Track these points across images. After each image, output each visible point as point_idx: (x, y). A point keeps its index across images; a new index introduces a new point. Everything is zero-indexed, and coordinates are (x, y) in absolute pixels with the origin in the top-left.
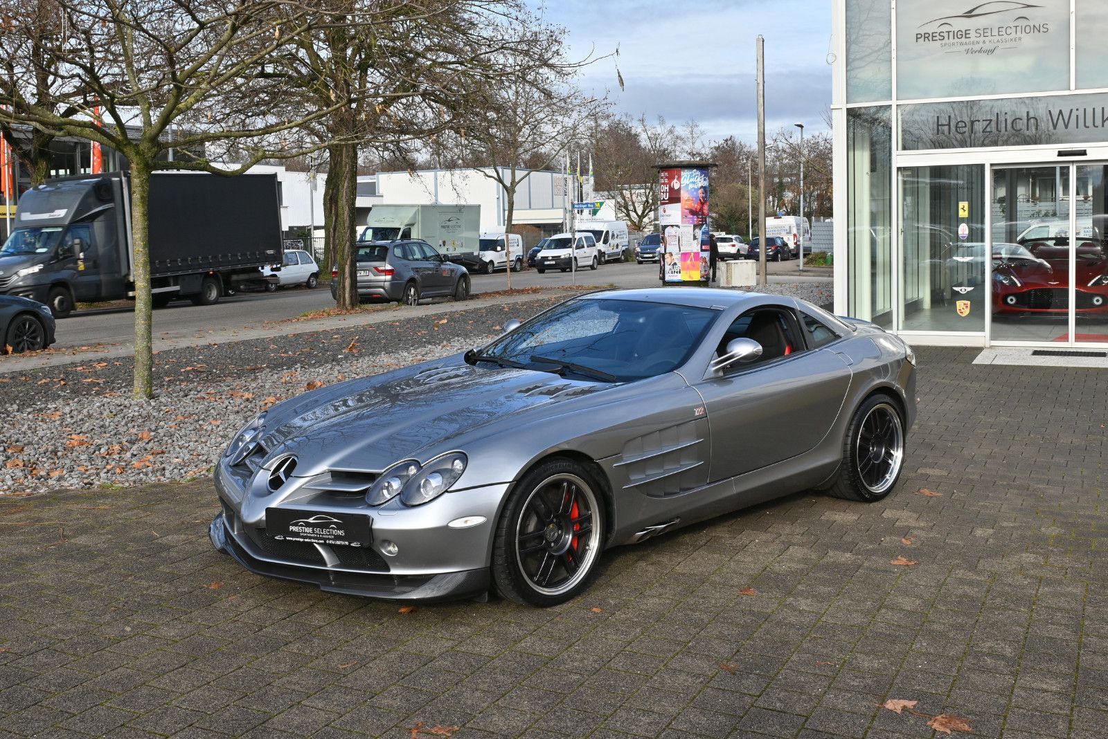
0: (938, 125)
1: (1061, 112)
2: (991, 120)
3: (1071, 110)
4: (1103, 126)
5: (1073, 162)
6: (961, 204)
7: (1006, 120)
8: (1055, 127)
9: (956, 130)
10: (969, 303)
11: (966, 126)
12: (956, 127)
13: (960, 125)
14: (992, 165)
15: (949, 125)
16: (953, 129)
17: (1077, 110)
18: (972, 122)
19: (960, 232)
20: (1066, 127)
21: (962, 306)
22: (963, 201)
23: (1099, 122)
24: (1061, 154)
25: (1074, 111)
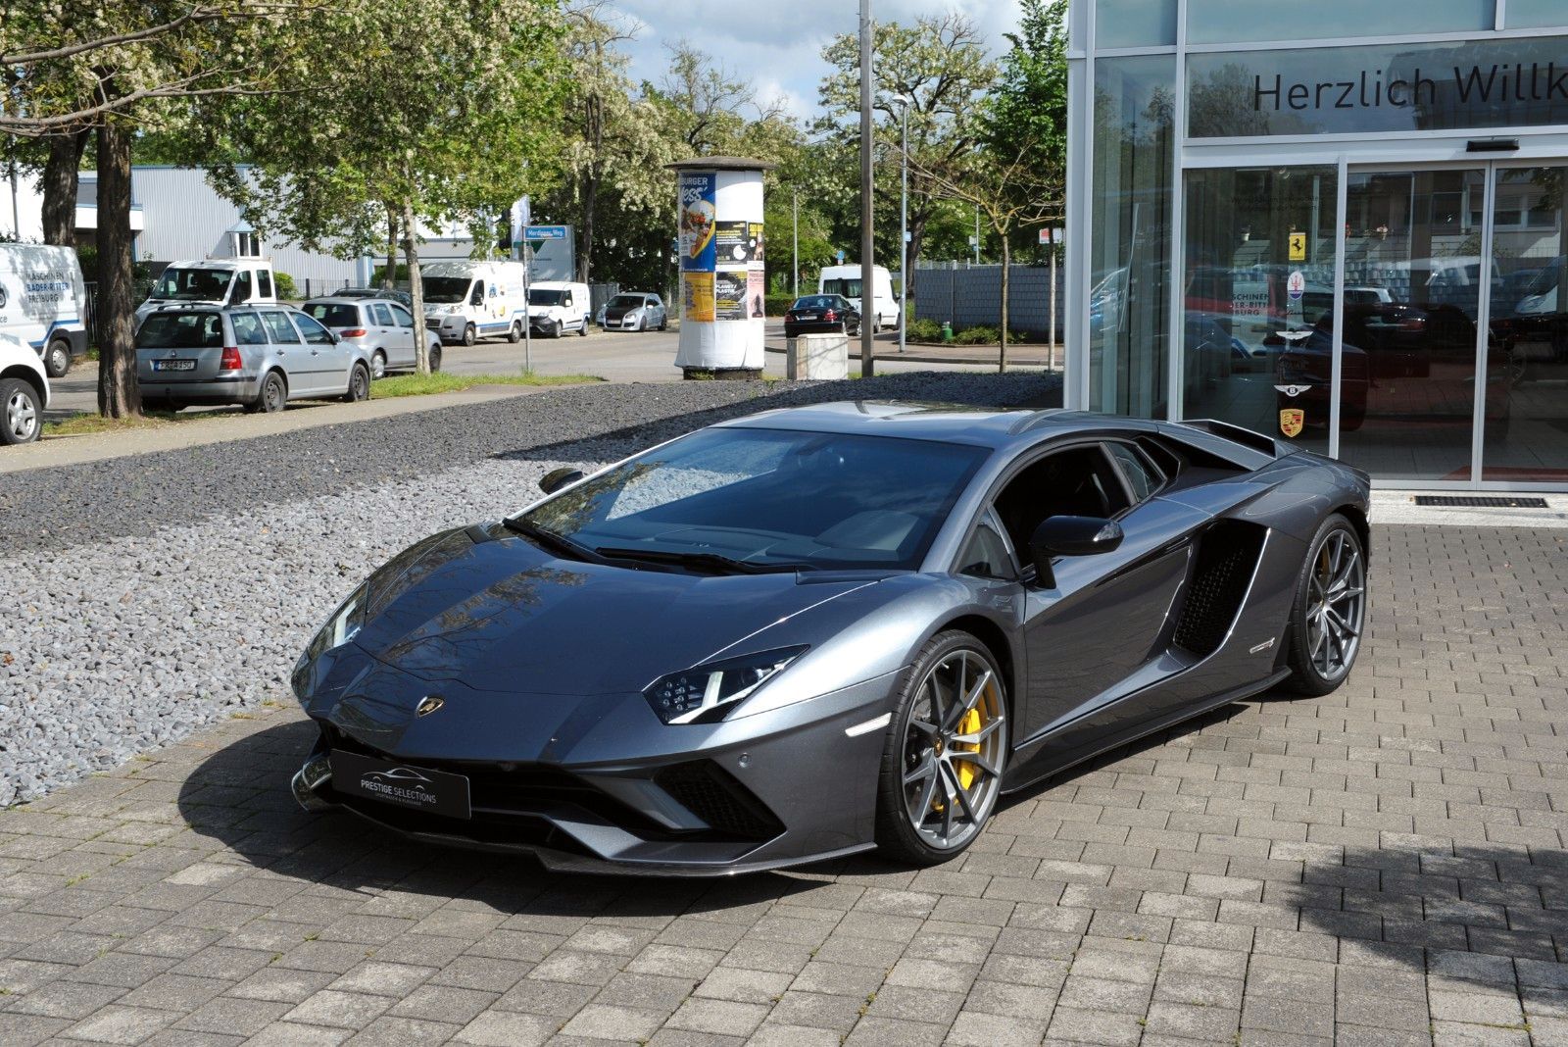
0: (1258, 93)
1: (1476, 69)
2: (1351, 85)
3: (1495, 67)
4: (1549, 97)
5: (1491, 161)
6: (1293, 238)
7: (1378, 83)
8: (1464, 98)
9: (1290, 100)
10: (1302, 412)
11: (1306, 95)
12: (1290, 97)
13: (1299, 91)
14: (1349, 166)
15: (1277, 92)
16: (1284, 97)
17: (1505, 67)
18: (1319, 88)
19: (1290, 287)
20: (1485, 97)
21: (1291, 416)
22: (1297, 231)
23: (1542, 88)
24: (1473, 147)
25: (1500, 69)
